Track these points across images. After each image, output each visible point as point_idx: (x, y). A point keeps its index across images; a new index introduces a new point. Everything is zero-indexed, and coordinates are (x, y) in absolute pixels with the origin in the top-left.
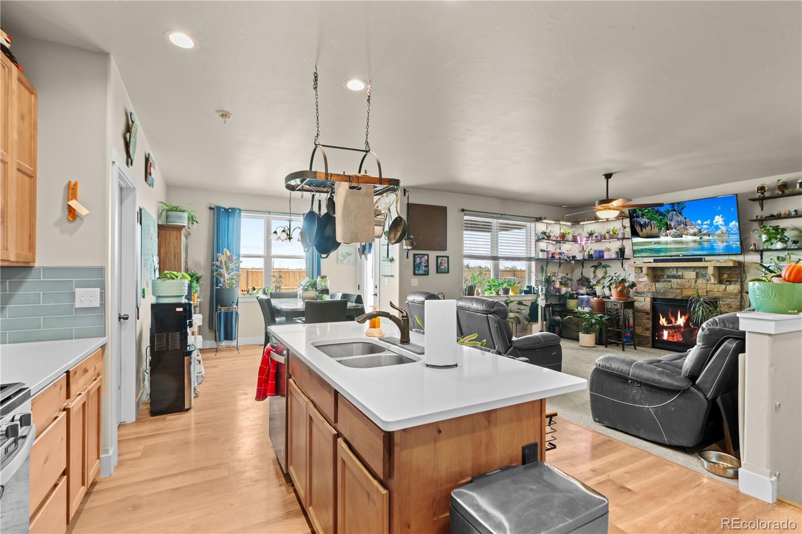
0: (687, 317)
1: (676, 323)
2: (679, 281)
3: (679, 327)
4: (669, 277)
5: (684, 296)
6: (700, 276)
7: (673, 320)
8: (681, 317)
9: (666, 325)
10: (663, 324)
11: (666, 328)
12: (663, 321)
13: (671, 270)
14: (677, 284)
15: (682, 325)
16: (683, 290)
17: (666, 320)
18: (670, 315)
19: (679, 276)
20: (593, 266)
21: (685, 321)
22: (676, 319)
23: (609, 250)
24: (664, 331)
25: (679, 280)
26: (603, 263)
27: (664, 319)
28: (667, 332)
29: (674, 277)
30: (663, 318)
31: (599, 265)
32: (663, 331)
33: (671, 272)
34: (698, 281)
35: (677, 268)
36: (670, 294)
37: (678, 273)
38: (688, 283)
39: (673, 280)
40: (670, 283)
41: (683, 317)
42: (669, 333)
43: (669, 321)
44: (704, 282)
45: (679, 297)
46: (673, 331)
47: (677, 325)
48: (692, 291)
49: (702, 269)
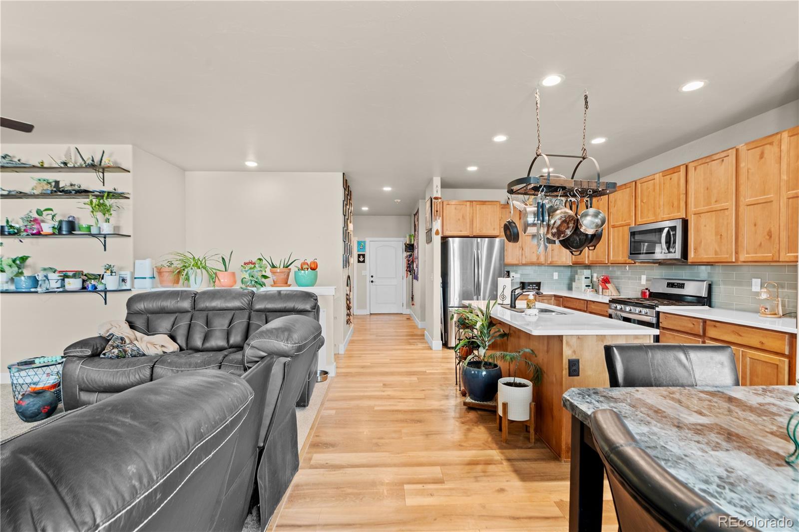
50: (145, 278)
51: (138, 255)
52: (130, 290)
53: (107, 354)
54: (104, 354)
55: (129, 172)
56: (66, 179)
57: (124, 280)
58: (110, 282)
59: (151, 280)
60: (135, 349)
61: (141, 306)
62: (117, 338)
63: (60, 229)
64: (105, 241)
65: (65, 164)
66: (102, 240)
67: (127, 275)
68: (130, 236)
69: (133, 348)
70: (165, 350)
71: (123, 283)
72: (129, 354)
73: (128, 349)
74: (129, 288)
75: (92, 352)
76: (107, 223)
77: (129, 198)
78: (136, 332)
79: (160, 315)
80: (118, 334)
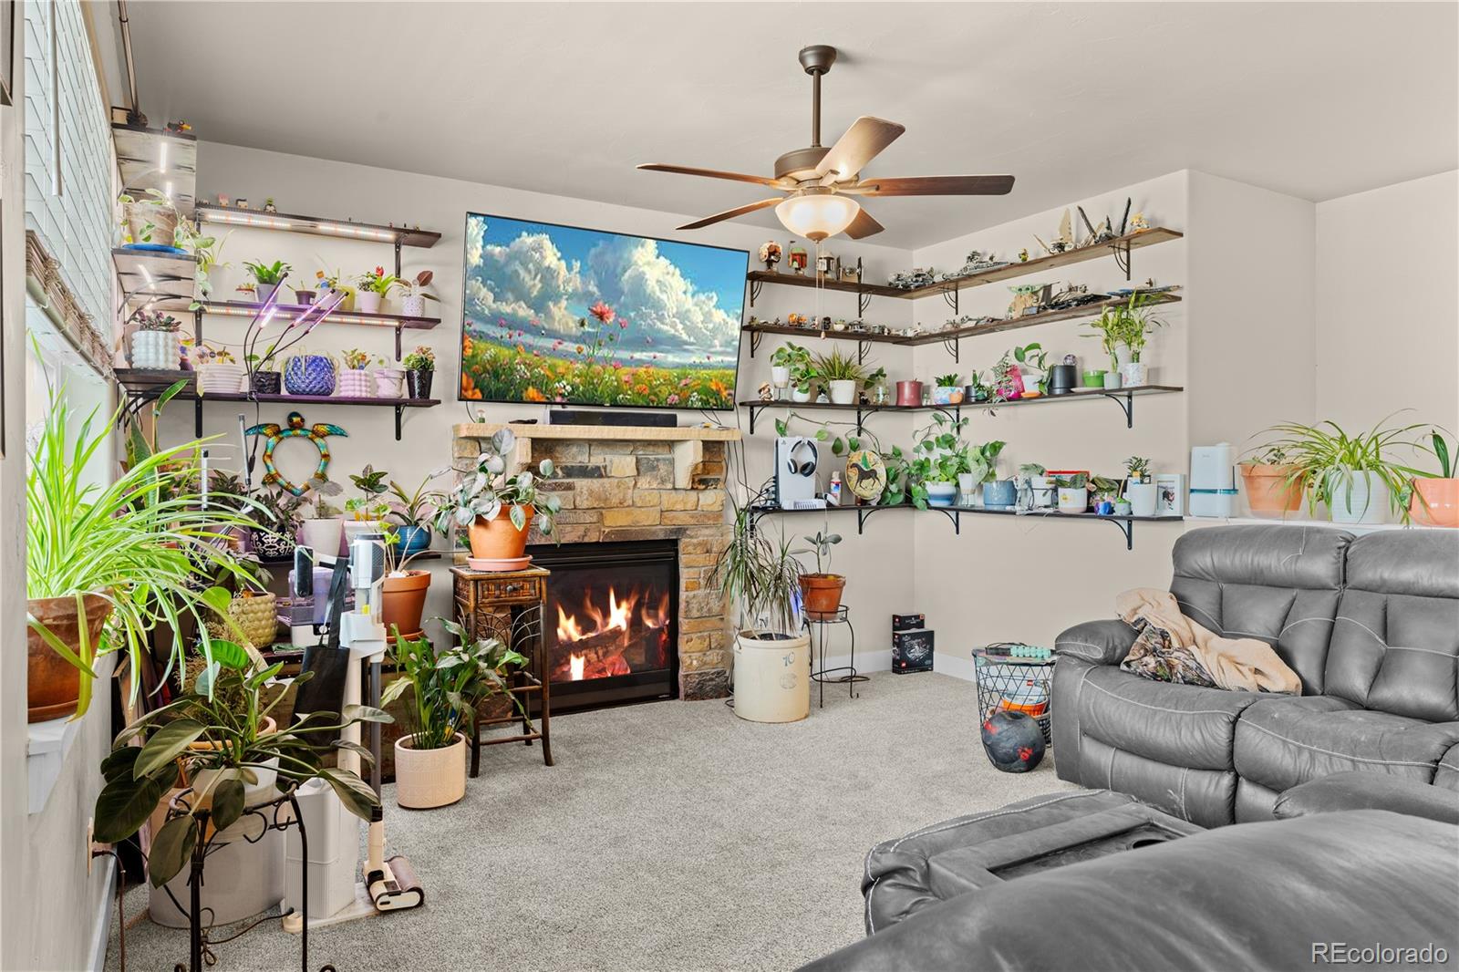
0: (633, 603)
1: (607, 624)
2: (595, 484)
3: (617, 633)
4: (569, 472)
5: (607, 530)
6: (642, 469)
7: (598, 618)
8: (618, 606)
9: (576, 637)
10: (570, 638)
11: (578, 648)
12: (568, 628)
13: (574, 449)
14: (591, 493)
15: (624, 627)
16: (604, 511)
17: (578, 622)
18: (589, 604)
19: (598, 468)
20: (258, 429)
21: (630, 615)
22: (606, 614)
23: (359, 362)
24: (573, 659)
25: (595, 481)
26: (313, 416)
27: (572, 619)
28: (582, 660)
29: (584, 472)
30: (568, 617)
31: (293, 426)
32: (568, 662)
33: (574, 457)
34: (639, 485)
35: (590, 442)
36: (568, 528)
37: (592, 458)
38: (616, 491)
39: (581, 483)
40: (570, 493)
41: (624, 605)
42: (588, 663)
43: (586, 624)
44: (655, 486)
45: (593, 537)
46: (600, 653)
47: (610, 631)
48: (628, 514)
49: (651, 448)
50: (1214, 491)
51: (1198, 438)
52: (1180, 519)
53: (1133, 664)
54: (1128, 664)
55: (1181, 235)
56: (1062, 279)
57: (1166, 495)
58: (1140, 499)
59: (1227, 497)
60: (1192, 664)
61: (1203, 560)
62: (1153, 631)
63: (1051, 384)
64: (1130, 405)
65: (1061, 246)
66: (1125, 401)
67: (1175, 483)
68: (1180, 389)
69: (1188, 663)
70: (1265, 684)
71: (1166, 502)
72: (1179, 676)
73: (1177, 661)
74: (1178, 515)
75: (1105, 654)
76: (1135, 364)
77: (1178, 299)
78: (1195, 625)
79: (1252, 588)
80: (1155, 622)
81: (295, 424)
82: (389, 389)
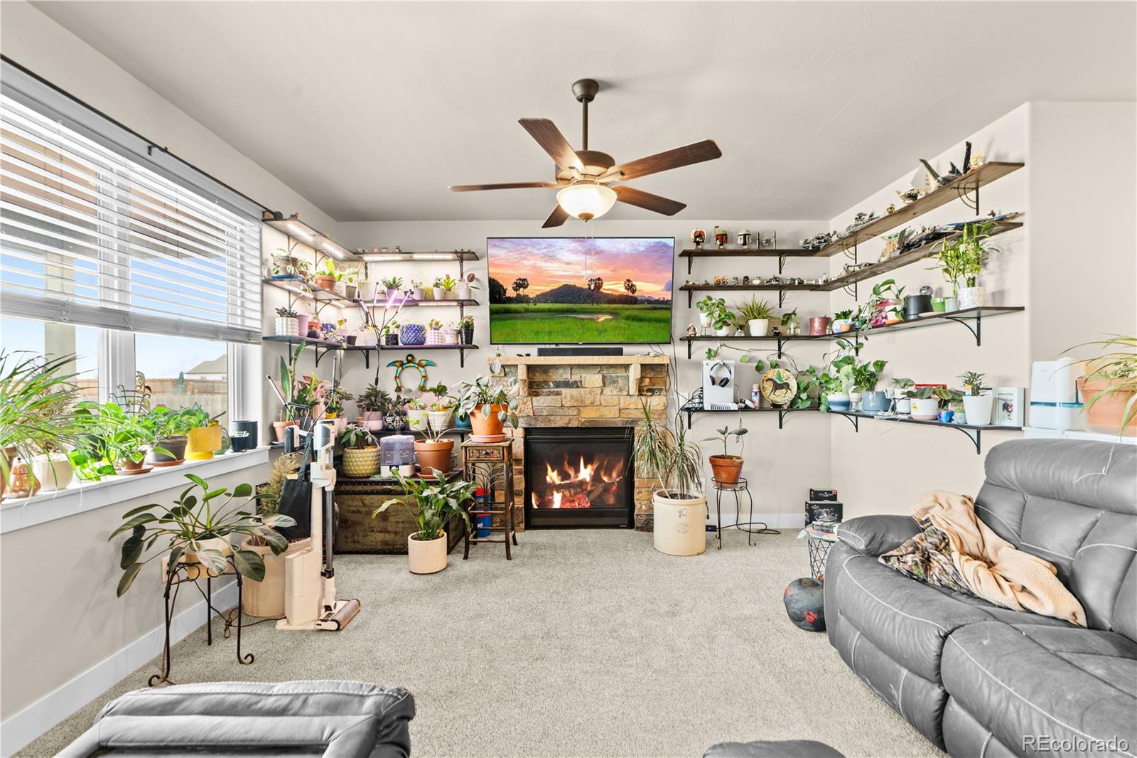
0: (595, 466)
1: (577, 477)
2: (574, 391)
3: (583, 483)
4: (557, 385)
5: (583, 420)
6: (607, 383)
7: (572, 473)
8: (586, 467)
9: (558, 482)
10: (554, 482)
11: (558, 488)
12: (553, 476)
13: (561, 371)
14: (572, 397)
15: (588, 479)
16: (581, 408)
17: (559, 474)
18: (566, 464)
19: (576, 382)
20: (393, 364)
21: (593, 473)
22: (577, 471)
23: (437, 326)
24: (555, 493)
25: (574, 390)
26: (419, 356)
27: (556, 472)
28: (561, 494)
29: (567, 384)
30: (553, 470)
31: (409, 362)
32: (552, 495)
33: (561, 376)
34: (605, 392)
35: (572, 367)
36: (559, 418)
37: (573, 376)
38: (589, 396)
39: (566, 392)
40: (559, 397)
41: (589, 467)
42: (564, 497)
43: (564, 475)
44: (615, 393)
45: (574, 424)
46: (572, 492)
47: (579, 481)
48: (597, 411)
49: (612, 369)
50: (1053, 405)
51: (1039, 352)
52: (1019, 429)
53: (893, 560)
54: (887, 559)
55: (1022, 165)
56: (917, 226)
57: (1006, 407)
58: (974, 410)
59: (1067, 410)
60: (950, 570)
61: (1011, 471)
62: (935, 532)
63: (905, 310)
64: (979, 325)
65: (913, 196)
66: (973, 324)
67: (1013, 394)
68: (1022, 309)
69: (945, 567)
70: (1029, 603)
71: (1005, 413)
72: (934, 577)
73: (936, 564)
74: (1015, 425)
75: (867, 546)
76: (971, 288)
77: (1021, 224)
78: (987, 531)
79: (1054, 503)
80: (939, 523)
81: (410, 360)
82: (450, 340)
